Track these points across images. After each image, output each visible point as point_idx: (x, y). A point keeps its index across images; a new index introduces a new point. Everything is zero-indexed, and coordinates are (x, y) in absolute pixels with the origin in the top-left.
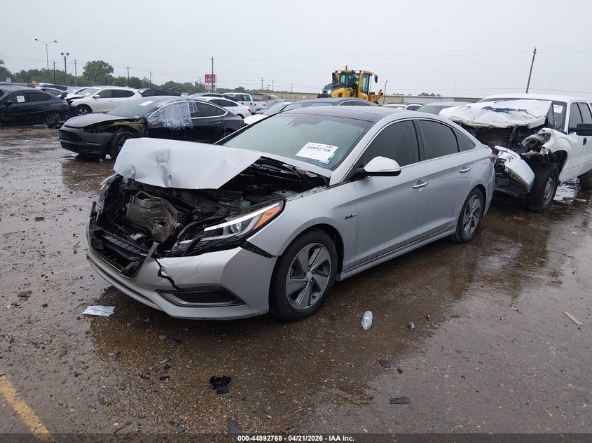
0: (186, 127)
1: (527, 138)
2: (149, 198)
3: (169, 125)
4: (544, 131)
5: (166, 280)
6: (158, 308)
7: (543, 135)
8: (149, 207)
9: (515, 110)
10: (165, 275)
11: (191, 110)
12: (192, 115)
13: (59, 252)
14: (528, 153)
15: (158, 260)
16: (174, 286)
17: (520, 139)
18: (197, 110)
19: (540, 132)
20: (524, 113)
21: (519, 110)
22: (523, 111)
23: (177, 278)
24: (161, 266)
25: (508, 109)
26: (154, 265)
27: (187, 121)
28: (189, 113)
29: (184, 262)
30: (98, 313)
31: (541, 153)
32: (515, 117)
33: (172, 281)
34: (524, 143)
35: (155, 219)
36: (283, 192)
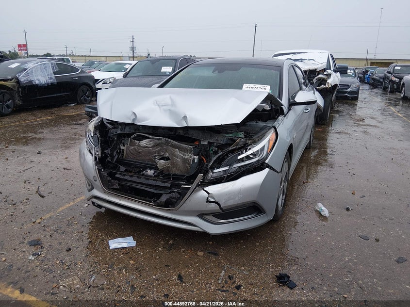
0: (51, 83)
1: (316, 78)
2: (150, 138)
3: (37, 82)
4: (328, 72)
5: (214, 205)
6: (201, 230)
7: (326, 75)
8: (151, 146)
9: (306, 60)
10: (212, 200)
11: (53, 69)
12: (55, 73)
13: (27, 199)
14: (320, 87)
15: (205, 189)
16: (221, 208)
17: (312, 79)
18: (58, 69)
19: (325, 73)
20: (312, 61)
21: (309, 60)
22: (312, 60)
23: (224, 201)
24: (208, 193)
25: (302, 60)
26: (202, 194)
27: (51, 78)
28: (52, 71)
29: (228, 187)
30: (125, 245)
31: (327, 86)
32: (307, 64)
33: (219, 205)
34: (315, 81)
35: (156, 156)
36: (257, 122)
